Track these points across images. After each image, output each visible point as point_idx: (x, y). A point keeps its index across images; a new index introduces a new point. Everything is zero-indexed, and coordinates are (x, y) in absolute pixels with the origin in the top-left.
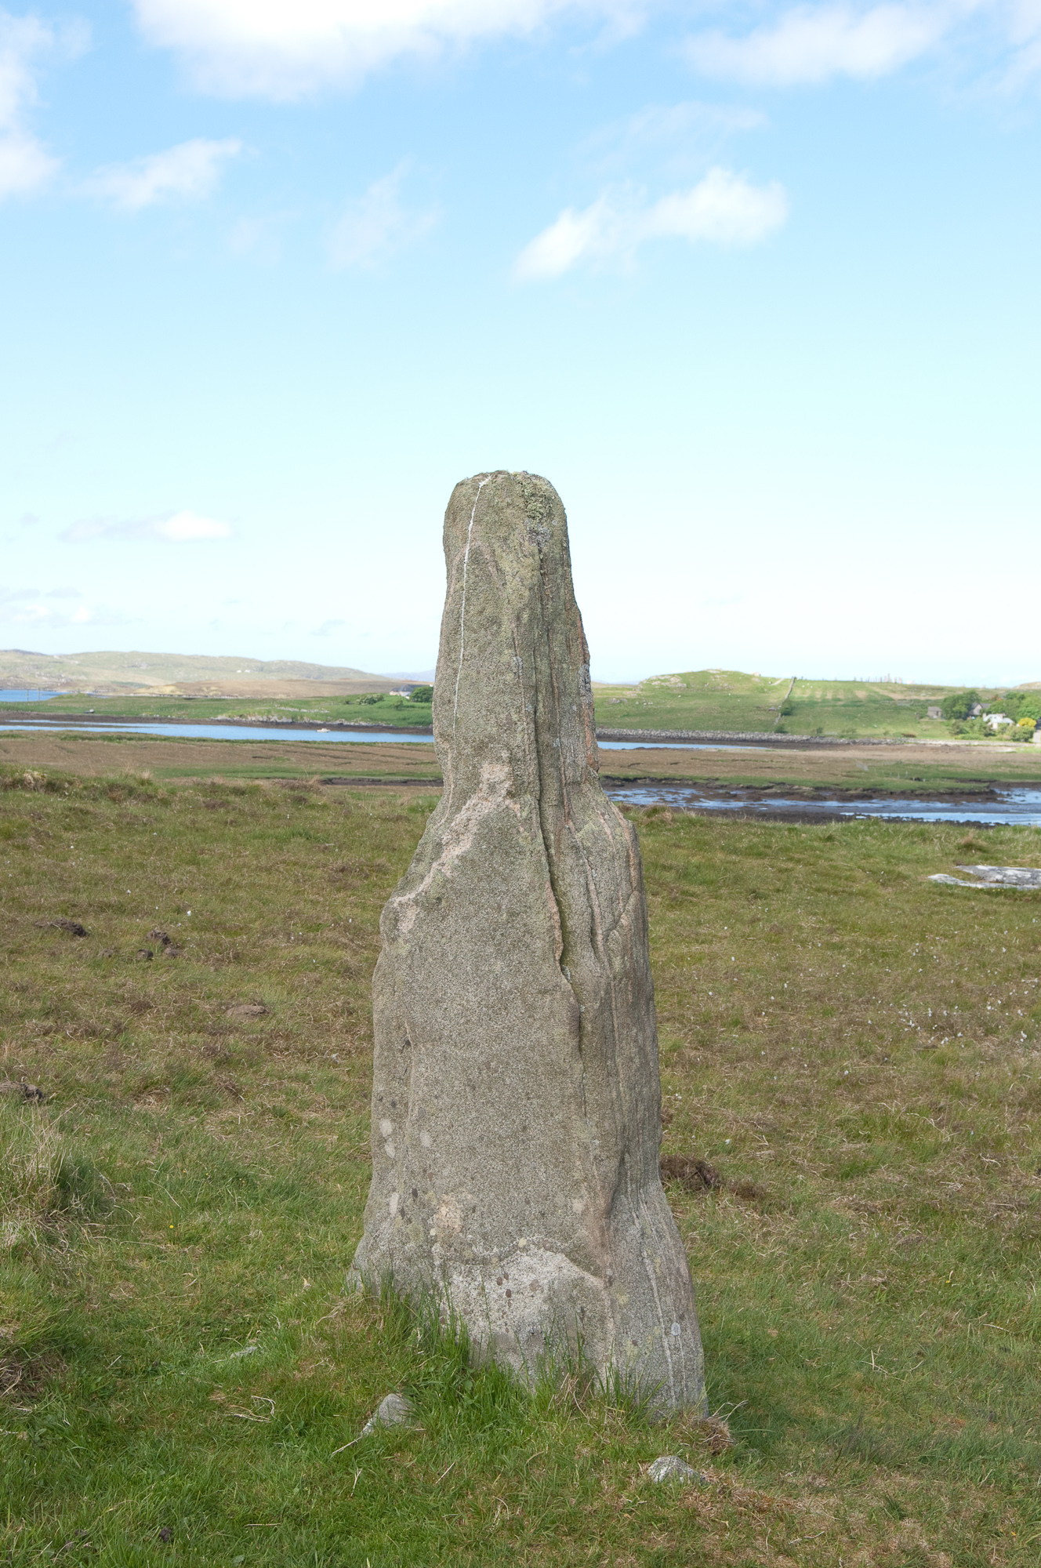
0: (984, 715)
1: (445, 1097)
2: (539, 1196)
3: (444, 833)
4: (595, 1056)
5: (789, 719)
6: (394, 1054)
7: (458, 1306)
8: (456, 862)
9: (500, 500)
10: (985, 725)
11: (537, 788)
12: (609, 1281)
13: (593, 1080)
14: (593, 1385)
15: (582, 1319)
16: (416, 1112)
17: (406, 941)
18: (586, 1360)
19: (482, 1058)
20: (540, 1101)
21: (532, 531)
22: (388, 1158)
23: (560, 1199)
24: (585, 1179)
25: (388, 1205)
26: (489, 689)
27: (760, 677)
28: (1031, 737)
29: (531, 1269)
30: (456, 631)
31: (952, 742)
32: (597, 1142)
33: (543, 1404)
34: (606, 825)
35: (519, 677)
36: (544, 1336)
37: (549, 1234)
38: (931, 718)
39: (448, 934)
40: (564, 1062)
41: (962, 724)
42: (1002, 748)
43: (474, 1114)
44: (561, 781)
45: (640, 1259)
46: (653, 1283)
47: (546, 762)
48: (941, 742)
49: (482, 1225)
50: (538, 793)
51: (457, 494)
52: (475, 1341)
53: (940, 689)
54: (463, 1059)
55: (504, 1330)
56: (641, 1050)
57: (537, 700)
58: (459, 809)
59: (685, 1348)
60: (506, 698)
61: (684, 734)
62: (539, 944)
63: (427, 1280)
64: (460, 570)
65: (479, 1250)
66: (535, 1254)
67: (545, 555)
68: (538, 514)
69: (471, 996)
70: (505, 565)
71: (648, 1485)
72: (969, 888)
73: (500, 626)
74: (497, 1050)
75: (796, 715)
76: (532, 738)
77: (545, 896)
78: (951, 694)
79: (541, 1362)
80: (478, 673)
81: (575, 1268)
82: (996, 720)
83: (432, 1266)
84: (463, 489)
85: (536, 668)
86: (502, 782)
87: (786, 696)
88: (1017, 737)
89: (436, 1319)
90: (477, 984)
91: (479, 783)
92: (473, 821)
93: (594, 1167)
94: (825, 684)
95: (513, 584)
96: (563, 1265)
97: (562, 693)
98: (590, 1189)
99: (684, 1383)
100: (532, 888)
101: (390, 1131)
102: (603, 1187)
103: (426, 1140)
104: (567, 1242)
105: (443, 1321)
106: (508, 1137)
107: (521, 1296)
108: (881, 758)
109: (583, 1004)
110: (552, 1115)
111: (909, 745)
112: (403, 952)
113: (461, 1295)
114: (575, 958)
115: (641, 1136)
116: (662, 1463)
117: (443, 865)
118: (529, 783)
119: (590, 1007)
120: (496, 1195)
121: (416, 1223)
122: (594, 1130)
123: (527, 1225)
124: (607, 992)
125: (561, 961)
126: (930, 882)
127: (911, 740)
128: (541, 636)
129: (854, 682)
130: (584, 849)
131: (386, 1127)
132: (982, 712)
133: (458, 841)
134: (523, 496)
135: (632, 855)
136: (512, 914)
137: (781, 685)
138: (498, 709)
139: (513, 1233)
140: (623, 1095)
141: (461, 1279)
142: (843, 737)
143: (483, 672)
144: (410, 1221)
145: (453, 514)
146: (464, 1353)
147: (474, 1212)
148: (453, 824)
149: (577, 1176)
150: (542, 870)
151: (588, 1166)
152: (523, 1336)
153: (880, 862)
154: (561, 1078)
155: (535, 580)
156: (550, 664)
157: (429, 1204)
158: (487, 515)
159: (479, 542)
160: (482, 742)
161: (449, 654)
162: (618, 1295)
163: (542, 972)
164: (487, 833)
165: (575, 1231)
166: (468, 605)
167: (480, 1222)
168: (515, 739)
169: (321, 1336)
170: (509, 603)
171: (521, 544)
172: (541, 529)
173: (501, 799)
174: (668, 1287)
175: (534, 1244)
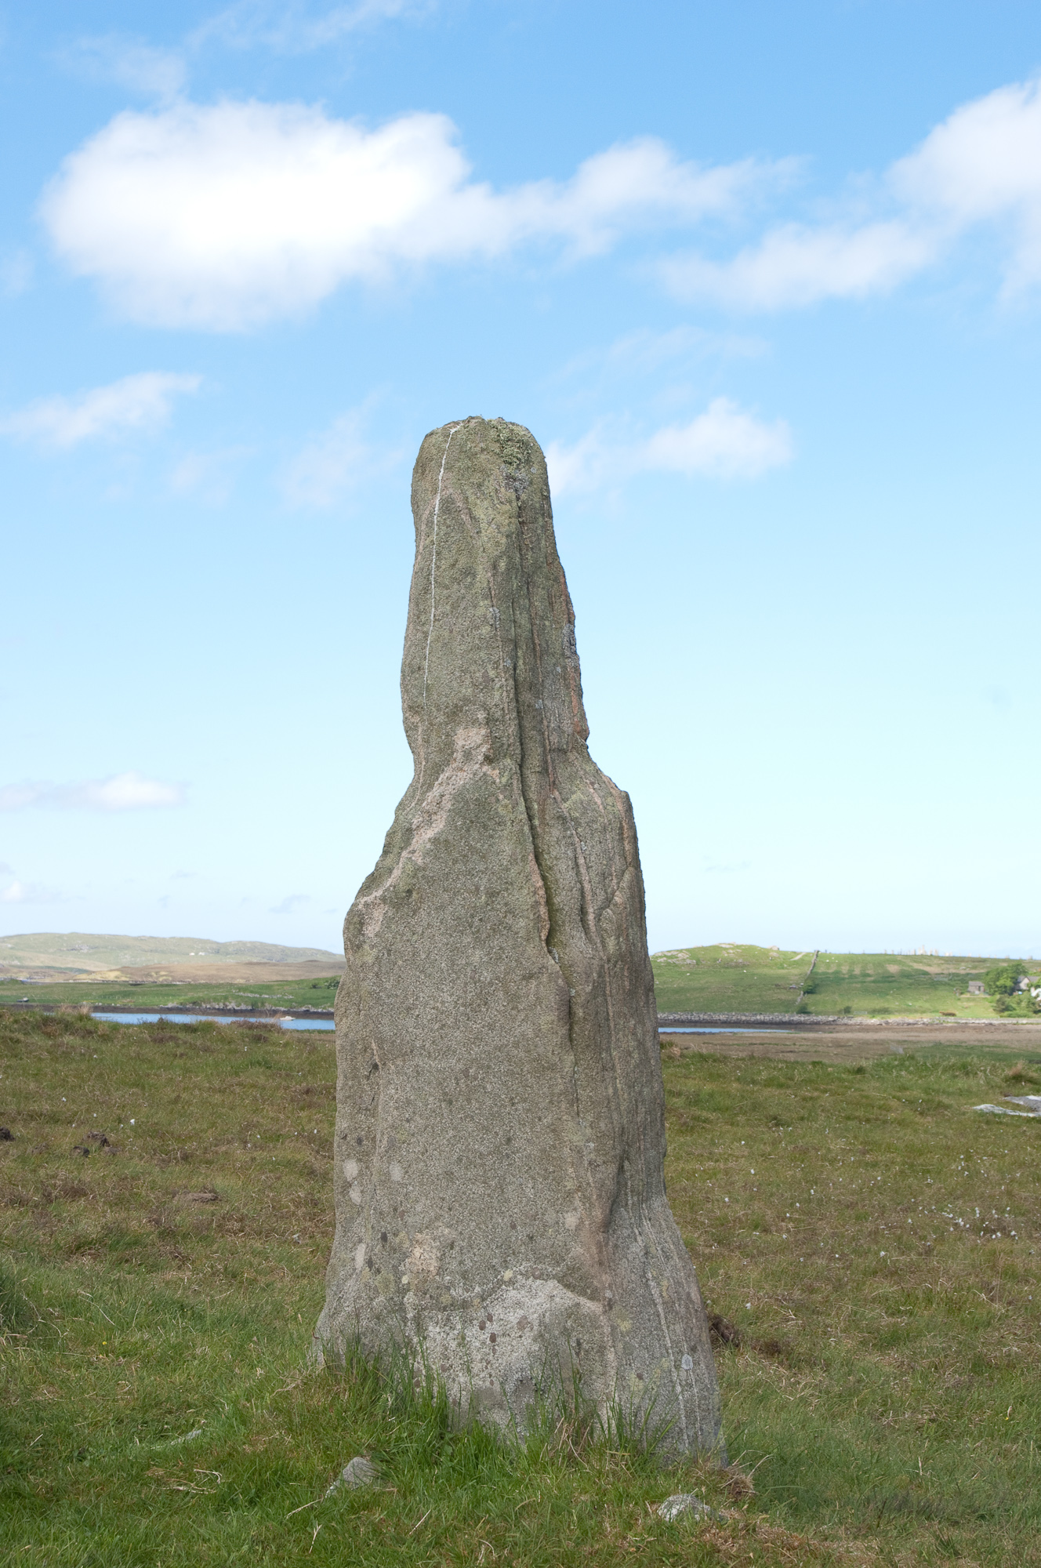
0: (1032, 989)
1: (418, 1119)
2: (527, 1217)
3: (414, 816)
4: (588, 1046)
5: (812, 997)
6: (359, 1082)
7: (434, 1363)
8: (428, 846)
9: (473, 445)
10: (1033, 1001)
11: (518, 751)
12: (609, 1304)
13: (586, 1074)
14: (591, 1433)
16: (385, 1142)
17: (372, 947)
18: (584, 1400)
19: (460, 1066)
20: (526, 1105)
21: (509, 477)
22: (353, 1206)
23: (550, 1217)
24: (579, 1188)
25: (353, 1259)
26: (463, 647)
27: (778, 952)
29: (519, 1304)
30: (426, 590)
32: (592, 1145)
33: (534, 1458)
34: (595, 795)
35: (496, 628)
36: (534, 1382)
37: (539, 1259)
38: (973, 994)
39: (420, 930)
40: (553, 1054)
41: (1008, 1000)
43: (451, 1133)
44: (544, 746)
45: (644, 1280)
46: (660, 1309)
47: (527, 724)
48: (984, 1020)
49: (461, 1263)
50: (520, 756)
51: (426, 446)
52: (454, 1402)
54: (438, 1071)
55: (488, 1384)
56: (641, 1044)
57: (517, 657)
58: (430, 787)
59: (699, 1383)
60: (482, 654)
62: (522, 923)
63: (399, 1338)
64: (429, 524)
65: (458, 1293)
66: (523, 1286)
67: (523, 502)
68: (515, 460)
69: (446, 997)
70: (480, 513)
71: (659, 1522)
72: (1020, 1116)
73: (474, 576)
74: (477, 1054)
75: (820, 993)
76: (512, 696)
77: (528, 869)
78: (994, 966)
79: (531, 1413)
80: (451, 632)
81: (570, 1294)
83: (405, 1320)
84: (433, 440)
85: (515, 622)
86: (478, 747)
87: (809, 972)
89: (410, 1382)
90: (453, 981)
91: (453, 753)
92: (447, 797)
93: (589, 1173)
94: (852, 959)
95: (488, 532)
96: (555, 1293)
97: (545, 652)
98: (585, 1199)
99: (698, 1425)
100: (513, 861)
101: (355, 1172)
102: (599, 1196)
103: (397, 1173)
104: (559, 1266)
105: (418, 1384)
106: (490, 1153)
107: (508, 1338)
108: (918, 1039)
109: (574, 987)
110: (540, 1120)
111: (950, 1025)
112: (370, 960)
113: (438, 1349)
114: (563, 938)
115: (642, 1143)
116: (673, 1502)
117: (414, 852)
118: (509, 745)
119: (582, 991)
120: (477, 1224)
121: (387, 1273)
122: (588, 1131)
123: (514, 1253)
124: (600, 975)
125: (548, 941)
126: (975, 1112)
127: (951, 1019)
128: (520, 588)
129: (886, 955)
130: (572, 820)
131: (351, 1168)
132: (1030, 986)
133: (430, 823)
134: (498, 441)
135: (626, 826)
136: (492, 894)
137: (802, 959)
138: (473, 668)
139: (497, 1266)
140: (620, 1092)
141: (438, 1329)
142: (873, 1017)
143: (456, 629)
144: (378, 1271)
145: (423, 466)
146: (442, 1418)
147: (452, 1248)
148: (424, 804)
149: (570, 1185)
150: (525, 841)
151: (582, 1172)
152: (510, 1387)
153: (917, 1094)
154: (549, 1074)
155: (513, 528)
156: (531, 619)
157: (400, 1248)
158: (459, 462)
159: (451, 491)
160: (456, 706)
161: (418, 618)
162: (619, 1321)
163: (526, 956)
164: (463, 807)
165: (568, 1251)
166: (439, 559)
167: (459, 1259)
168: (492, 697)
169: (276, 1409)
170: (484, 551)
171: (496, 490)
172: (518, 475)
173: (478, 766)
174: (677, 1313)
175: (521, 1274)
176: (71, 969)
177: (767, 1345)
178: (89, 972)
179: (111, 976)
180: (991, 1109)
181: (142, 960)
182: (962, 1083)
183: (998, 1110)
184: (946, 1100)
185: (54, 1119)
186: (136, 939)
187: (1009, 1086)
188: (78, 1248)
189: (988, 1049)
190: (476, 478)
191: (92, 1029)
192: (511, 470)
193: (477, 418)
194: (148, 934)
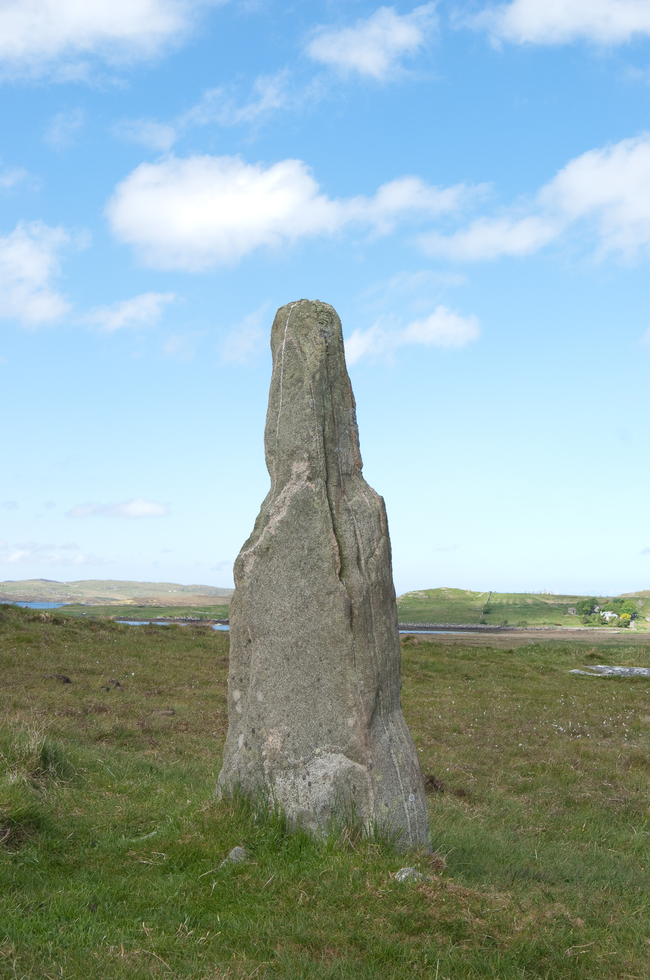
0: (601, 612)
1: (272, 668)
2: (328, 720)
3: (270, 509)
4: (361, 630)
5: (488, 615)
6: (241, 649)
7: (279, 797)
8: (278, 524)
9: (303, 314)
10: (602, 618)
11: (325, 475)
12: (370, 767)
13: (359, 645)
14: (361, 835)
15: (354, 793)
16: (254, 681)
17: (248, 578)
18: (357, 817)
19: (294, 640)
20: (328, 661)
21: (321, 331)
22: (238, 714)
23: (340, 720)
24: (355, 705)
25: (237, 743)
26: (297, 420)
27: (471, 592)
28: (629, 625)
29: (323, 766)
30: (278, 390)
31: (582, 628)
32: (362, 682)
33: (330, 848)
34: (366, 498)
35: (314, 410)
36: (331, 807)
37: (334, 743)
38: (570, 614)
39: (273, 569)
40: (342, 634)
41: (588, 617)
42: (611, 631)
43: (289, 676)
44: (339, 472)
45: (389, 754)
46: (398, 769)
47: (330, 460)
48: (576, 628)
49: (293, 744)
50: (326, 477)
51: (278, 315)
52: (289, 818)
53: (575, 597)
54: (282, 643)
55: (307, 808)
56: (389, 629)
57: (325, 425)
58: (279, 493)
59: (418, 809)
60: (306, 423)
61: (427, 625)
62: (326, 565)
63: (261, 784)
64: (280, 355)
65: (291, 760)
66: (326, 757)
67: (329, 344)
68: (325, 322)
69: (287, 604)
70: (306, 349)
71: (395, 882)
72: (593, 676)
73: (303, 382)
74: (302, 634)
75: (492, 614)
76: (322, 445)
77: (330, 536)
78: (581, 600)
79: (329, 824)
80: (291, 412)
81: (350, 761)
82: (608, 615)
83: (264, 774)
84: (282, 311)
85: (324, 406)
86: (304, 472)
87: (486, 602)
88: (621, 625)
89: (266, 807)
90: (290, 596)
91: (291, 475)
92: (287, 499)
93: (360, 697)
94: (508, 596)
95: (310, 359)
96: (342, 760)
97: (340, 422)
98: (358, 711)
99: (417, 831)
100: (322, 532)
101: (239, 697)
102: (366, 709)
103: (260, 697)
104: (344, 746)
105: (270, 808)
106: (309, 687)
107: (317, 784)
108: (542, 637)
109: (353, 599)
110: (335, 669)
111: (558, 630)
112: (247, 584)
113: (281, 790)
114: (348, 573)
115: (389, 681)
116: (403, 871)
117: (270, 527)
118: (320, 471)
119: (358, 600)
120: (302, 724)
121: (254, 750)
122: (360, 675)
123: (321, 739)
124: (367, 593)
125: (340, 574)
126: (570, 673)
127: (559, 627)
128: (327, 388)
129: (526, 594)
130: (353, 511)
131: (237, 694)
132: (600, 610)
133: (279, 512)
134: (316, 312)
135: (382, 514)
136: (311, 550)
137: (483, 596)
138: (302, 430)
139: (312, 746)
140: (377, 655)
141: (281, 780)
142: (519, 626)
143: (293, 411)
144: (250, 749)
145: (276, 326)
146: (283, 826)
147: (289, 737)
148: (276, 503)
149: (350, 703)
150: (328, 521)
151: (357, 697)
152: (318, 810)
153: (540, 664)
154: (340, 645)
155: (323, 357)
156: (332, 405)
157: (262, 736)
158: (295, 323)
159: (291, 338)
160: (293, 451)
161: (274, 404)
162: (376, 775)
163: (328, 582)
164: (296, 504)
165: (349, 738)
166: (284, 374)
167: (292, 742)
168: (311, 446)
169: (196, 821)
170: (308, 369)
171: (315, 337)
172: (327, 330)
173: (304, 482)
174: (406, 771)
175: (325, 750)
176: (108, 598)
177: (458, 791)
178: (118, 600)
179: (129, 602)
180: (578, 672)
181: (145, 594)
182: (563, 658)
183: (582, 672)
184: (555, 668)
185: (92, 672)
186: (141, 583)
187: (588, 660)
188: (100, 738)
189: (578, 643)
190: (304, 331)
191: (115, 627)
192: (323, 327)
193: (305, 300)
194: (148, 581)
